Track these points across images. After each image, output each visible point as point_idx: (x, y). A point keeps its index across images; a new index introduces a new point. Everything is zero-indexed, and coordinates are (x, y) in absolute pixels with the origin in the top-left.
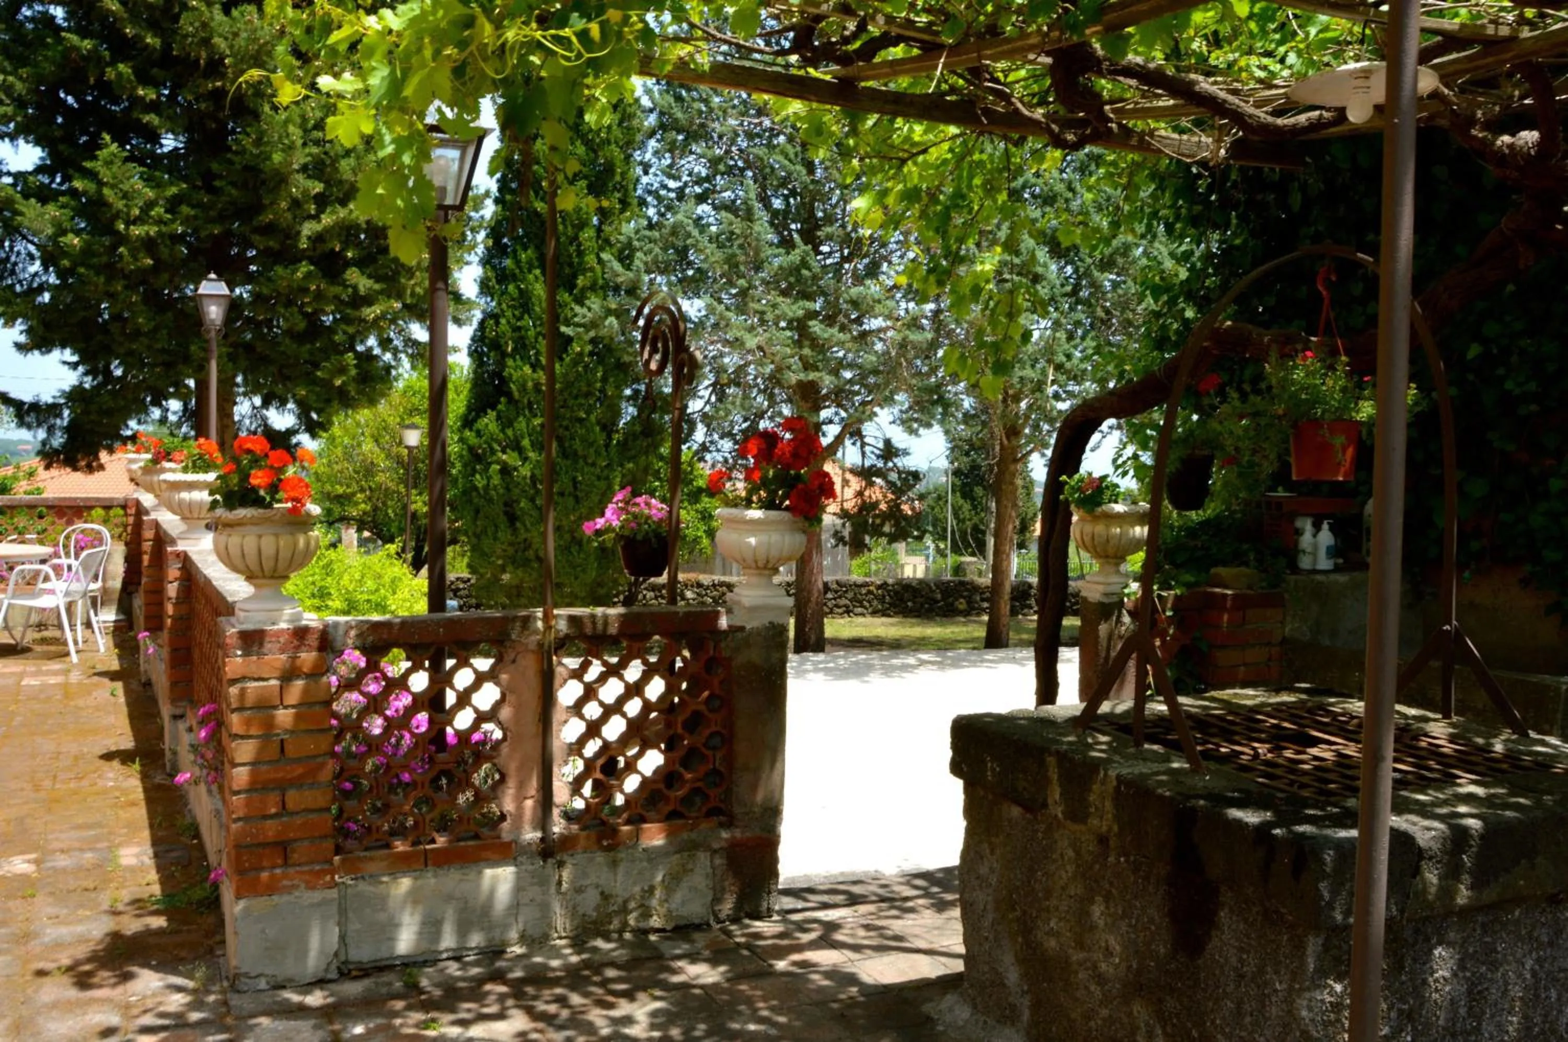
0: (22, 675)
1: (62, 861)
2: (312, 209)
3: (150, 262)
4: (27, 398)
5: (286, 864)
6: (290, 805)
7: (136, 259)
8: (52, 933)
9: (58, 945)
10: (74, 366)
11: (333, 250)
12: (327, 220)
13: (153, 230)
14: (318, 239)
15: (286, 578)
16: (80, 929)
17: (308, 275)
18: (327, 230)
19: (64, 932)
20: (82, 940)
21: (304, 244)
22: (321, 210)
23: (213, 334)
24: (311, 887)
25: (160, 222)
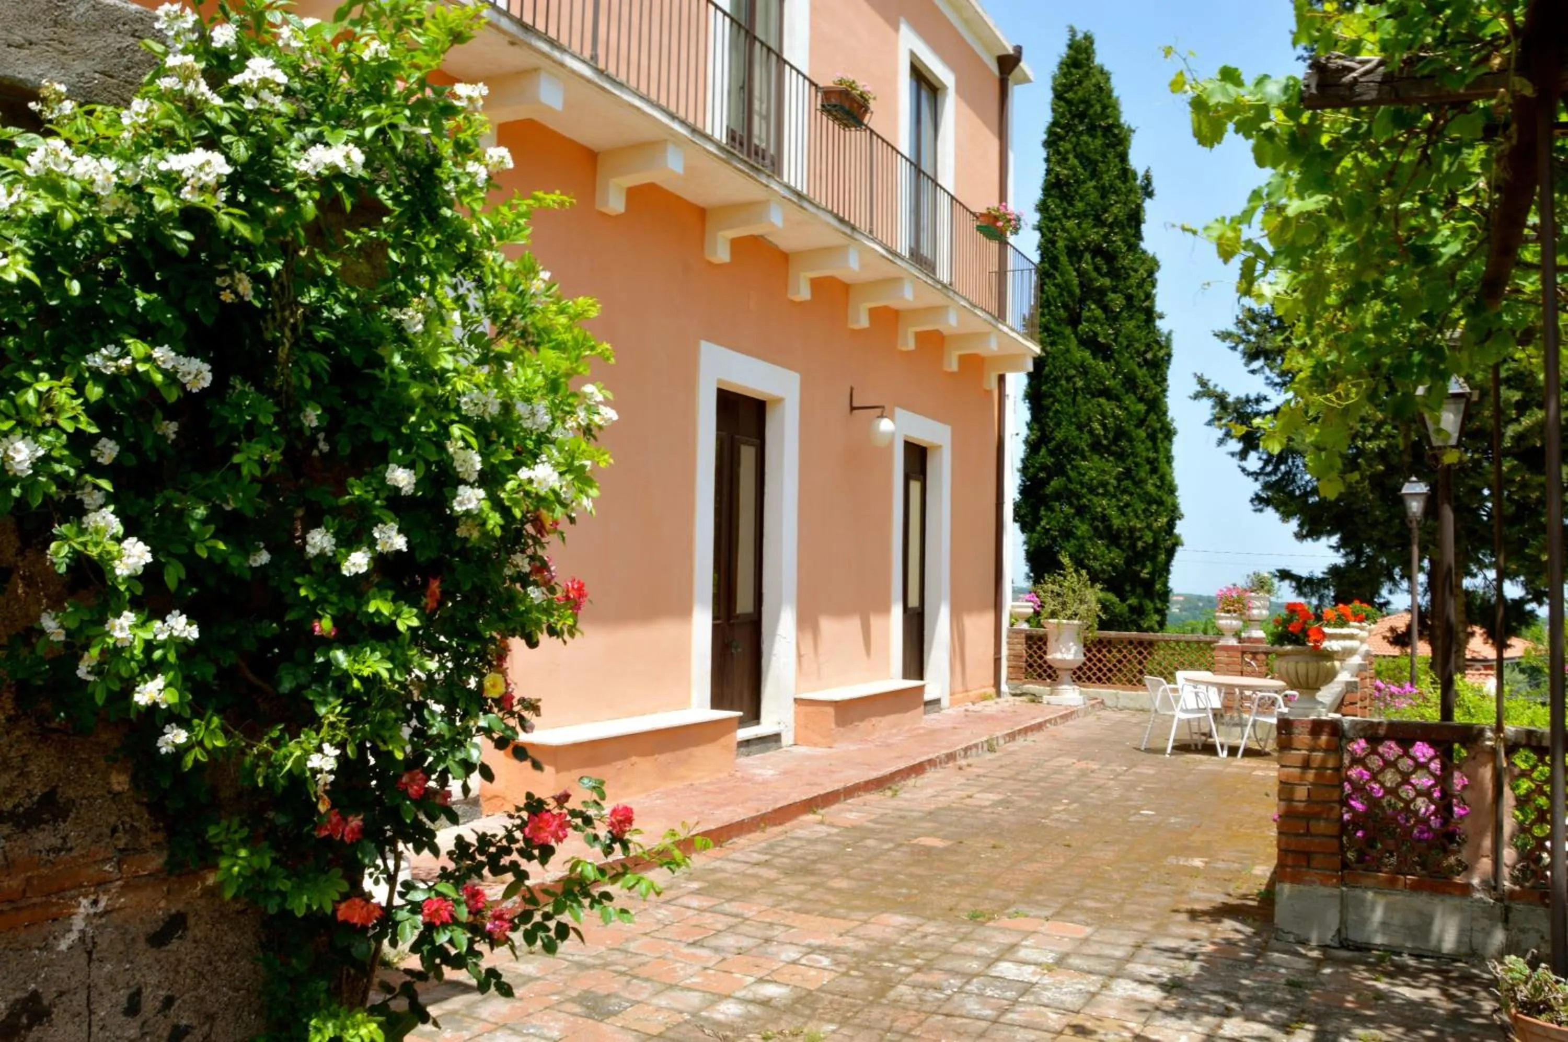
0: (1255, 769)
1: (1220, 865)
2: (1513, 413)
3: (1381, 468)
4: (1304, 574)
5: (1308, 866)
6: (1312, 830)
7: (1370, 466)
8: (1196, 894)
9: (1197, 900)
10: (1337, 549)
11: (1534, 447)
12: (1526, 422)
13: (1383, 444)
14: (1519, 438)
15: (1318, 689)
16: (1211, 896)
17: (1513, 469)
18: (1529, 430)
19: (1203, 895)
20: (1210, 900)
21: (1507, 443)
22: (1521, 413)
23: (1414, 524)
24: (1323, 884)
25: (1389, 436)
